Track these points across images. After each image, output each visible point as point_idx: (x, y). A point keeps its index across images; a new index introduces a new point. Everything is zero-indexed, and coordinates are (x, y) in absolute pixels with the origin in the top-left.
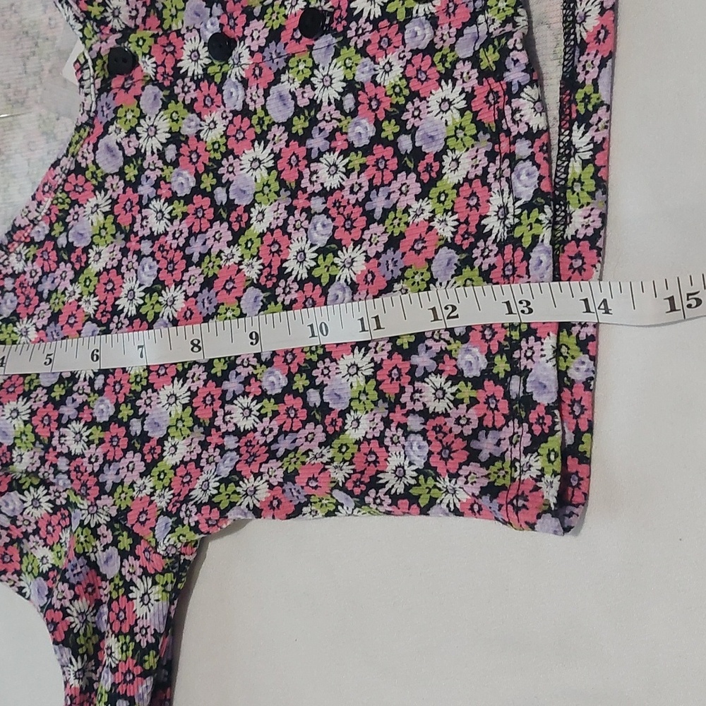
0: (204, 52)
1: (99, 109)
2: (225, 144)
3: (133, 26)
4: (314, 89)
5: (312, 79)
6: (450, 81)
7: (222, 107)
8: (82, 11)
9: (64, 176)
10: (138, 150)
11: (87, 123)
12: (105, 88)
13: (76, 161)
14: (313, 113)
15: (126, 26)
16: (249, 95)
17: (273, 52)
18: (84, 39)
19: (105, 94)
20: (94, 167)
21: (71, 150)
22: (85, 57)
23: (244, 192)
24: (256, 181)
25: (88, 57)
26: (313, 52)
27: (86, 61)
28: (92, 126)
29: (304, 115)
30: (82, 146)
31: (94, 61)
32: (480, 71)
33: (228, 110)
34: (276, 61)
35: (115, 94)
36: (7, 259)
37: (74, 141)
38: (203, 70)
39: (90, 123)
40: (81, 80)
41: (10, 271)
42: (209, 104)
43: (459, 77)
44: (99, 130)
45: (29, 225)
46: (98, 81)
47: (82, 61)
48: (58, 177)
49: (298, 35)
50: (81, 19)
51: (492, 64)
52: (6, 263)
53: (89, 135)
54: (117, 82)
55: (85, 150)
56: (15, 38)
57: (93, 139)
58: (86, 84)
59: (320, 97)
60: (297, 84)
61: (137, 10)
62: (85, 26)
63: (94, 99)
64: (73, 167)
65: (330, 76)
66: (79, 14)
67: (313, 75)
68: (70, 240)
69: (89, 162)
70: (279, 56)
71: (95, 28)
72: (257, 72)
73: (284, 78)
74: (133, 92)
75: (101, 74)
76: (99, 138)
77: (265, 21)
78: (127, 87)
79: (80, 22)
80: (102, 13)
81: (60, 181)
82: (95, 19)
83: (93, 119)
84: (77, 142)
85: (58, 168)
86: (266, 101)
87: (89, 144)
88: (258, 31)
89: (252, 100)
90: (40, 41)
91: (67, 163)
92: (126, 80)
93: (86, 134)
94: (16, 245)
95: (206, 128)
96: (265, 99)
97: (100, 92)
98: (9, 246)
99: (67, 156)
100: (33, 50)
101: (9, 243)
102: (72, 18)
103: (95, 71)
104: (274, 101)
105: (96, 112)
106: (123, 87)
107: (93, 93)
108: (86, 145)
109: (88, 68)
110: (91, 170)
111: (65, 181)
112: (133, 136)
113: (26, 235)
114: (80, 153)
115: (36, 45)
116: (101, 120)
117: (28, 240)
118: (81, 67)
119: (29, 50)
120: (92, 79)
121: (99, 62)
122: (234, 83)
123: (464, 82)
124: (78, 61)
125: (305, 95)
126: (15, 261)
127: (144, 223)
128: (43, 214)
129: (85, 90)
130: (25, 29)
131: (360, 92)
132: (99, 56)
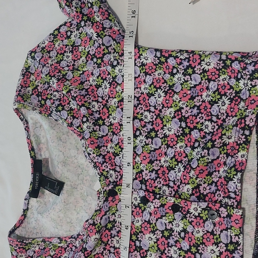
0: (139, 199)
1: (104, 206)
2: (141, 229)
3: (116, 181)
4: (173, 225)
5: (173, 222)
6: (216, 246)
7: (142, 217)
8: (101, 172)
9: (88, 225)
10: (114, 220)
11: (99, 210)
12: (106, 200)
13: (94, 221)
14: (171, 232)
15: (114, 181)
16: (151, 218)
17: (162, 210)
18: (100, 181)
19: (106, 202)
20: (100, 224)
21: (93, 217)
22: (101, 190)
23: (146, 246)
24: (150, 244)
25: (102, 191)
26: (175, 215)
27: (101, 192)
28: (101, 211)
29: (168, 231)
30: (97, 217)
31: (104, 192)
32: (227, 249)
33: (143, 219)
34: (162, 212)
35: (109, 202)
37: (94, 215)
38: (138, 204)
39: (100, 210)
40: (99, 197)
42: (138, 214)
43: (220, 246)
44: (103, 213)
46: (104, 198)
47: (100, 191)
48: (87, 225)
49: (170, 208)
50: (100, 174)
51: (231, 249)
53: (99, 214)
54: (110, 199)
55: (98, 219)
57: (101, 216)
58: (101, 198)
59: (174, 228)
60: (167, 221)
61: (118, 176)
62: (101, 177)
63: (102, 203)
64: (92, 223)
65: (179, 225)
66: (99, 173)
67: (173, 221)
69: (98, 223)
70: (163, 211)
71: (104, 179)
72: (155, 213)
73: (164, 218)
74: (115, 202)
75: (105, 196)
76: (103, 216)
77: (160, 201)
78: (114, 201)
79: (99, 175)
80: (107, 174)
81: (87, 227)
82: (104, 176)
83: (101, 209)
84: (95, 216)
85: (87, 222)
86: (156, 222)
87: (99, 217)
88: (157, 203)
89: (152, 220)
91: (91, 222)
92: (113, 198)
93: (98, 213)
95: (136, 221)
96: (156, 221)
97: (105, 201)
99: (91, 219)
102: (97, 173)
103: (104, 195)
104: (159, 223)
105: (102, 207)
106: (112, 201)
107: (102, 201)
108: (98, 217)
109: (102, 194)
110: (98, 225)
111: (89, 227)
112: (114, 216)
114: (96, 219)
116: (104, 210)
118: (99, 193)
120: (102, 197)
121: (105, 192)
122: (147, 213)
123: (221, 248)
124: (98, 191)
125: (169, 226)
127: (112, 242)
129: (100, 200)
131: (187, 234)
132: (106, 191)
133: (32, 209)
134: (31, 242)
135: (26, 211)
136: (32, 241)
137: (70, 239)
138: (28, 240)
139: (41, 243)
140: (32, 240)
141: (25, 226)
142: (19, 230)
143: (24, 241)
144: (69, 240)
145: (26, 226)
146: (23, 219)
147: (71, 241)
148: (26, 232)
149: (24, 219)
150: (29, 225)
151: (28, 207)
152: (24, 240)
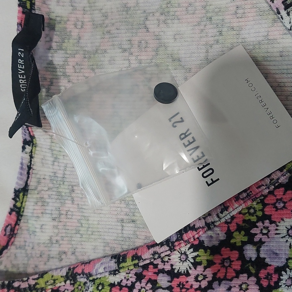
36: (168, 255)
41: (167, 267)
45: (203, 228)
52: (166, 259)
56: (199, 24)
68: (262, 256)
90: (225, 29)
94: (183, 245)
98: (176, 244)
100: (216, 38)
101: (177, 240)
113: (196, 236)
115: (221, 33)
117: (196, 243)
119: (213, 38)
126: (178, 260)
128: (223, 220)
130: (209, 15)
133: (39, 188)
134: (36, 284)
135: (21, 194)
136: (37, 279)
137: (152, 250)
138: (25, 279)
139: (63, 283)
140: (37, 276)
141: (22, 243)
142: (8, 254)
143: (16, 284)
144: (147, 255)
145: (25, 242)
146: (13, 223)
147: (155, 253)
148: (26, 259)
149: (17, 224)
150: (32, 236)
151: (26, 184)
152: (14, 282)
